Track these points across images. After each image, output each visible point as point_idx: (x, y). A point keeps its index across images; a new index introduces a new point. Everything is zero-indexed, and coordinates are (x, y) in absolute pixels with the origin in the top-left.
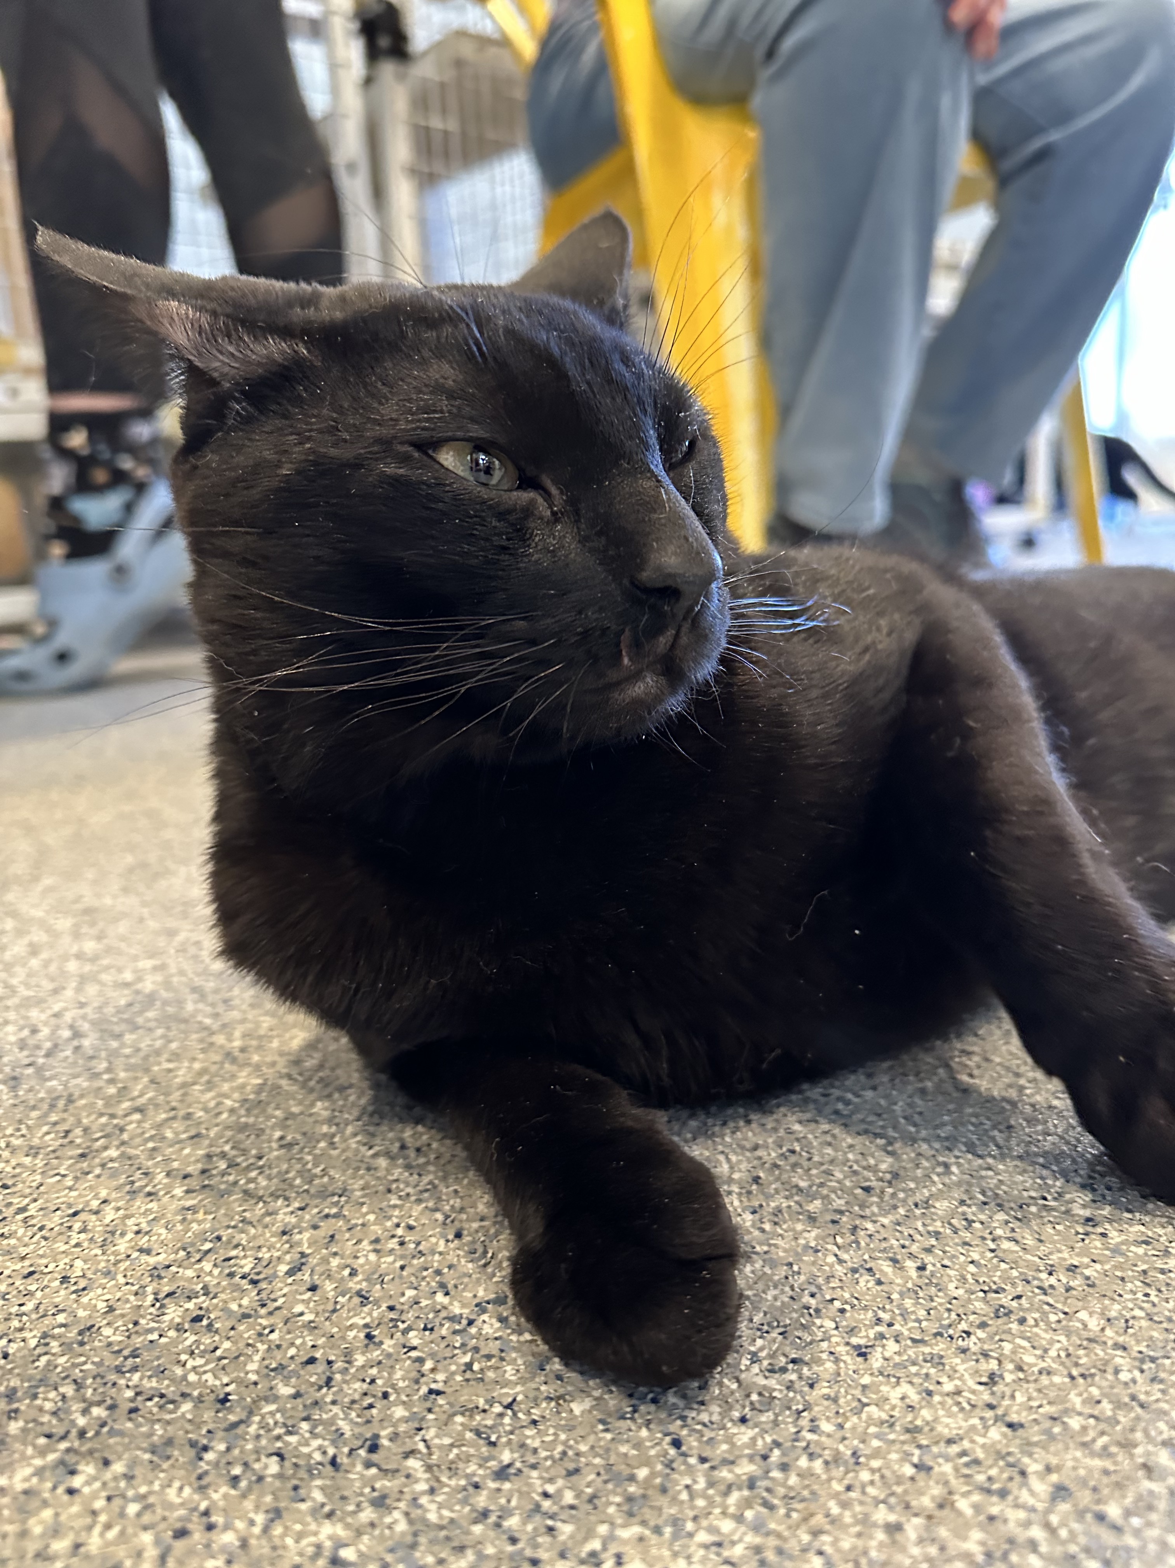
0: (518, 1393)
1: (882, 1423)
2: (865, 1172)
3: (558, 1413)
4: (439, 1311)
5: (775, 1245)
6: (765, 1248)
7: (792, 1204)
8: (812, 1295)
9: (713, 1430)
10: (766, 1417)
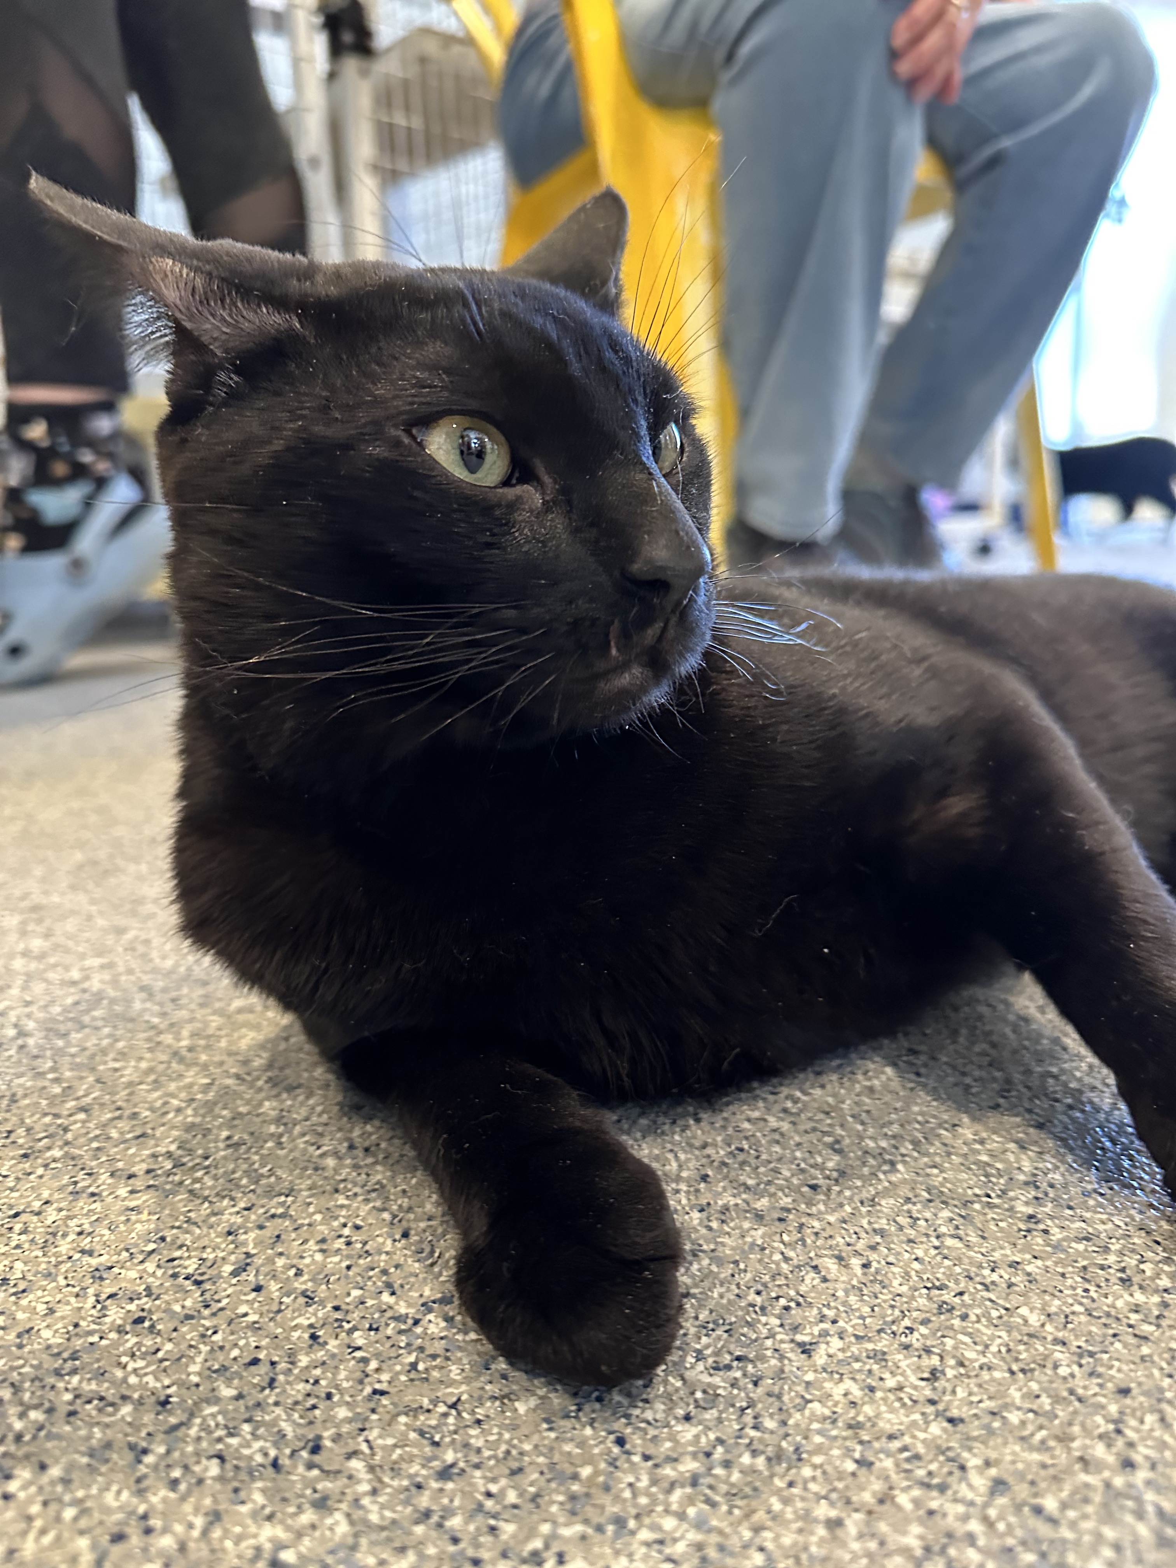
0: (462, 1393)
1: (825, 1418)
2: (812, 1170)
3: (503, 1412)
4: (385, 1311)
5: (721, 1243)
6: (712, 1247)
7: (740, 1202)
8: (758, 1293)
9: (657, 1428)
10: (710, 1415)
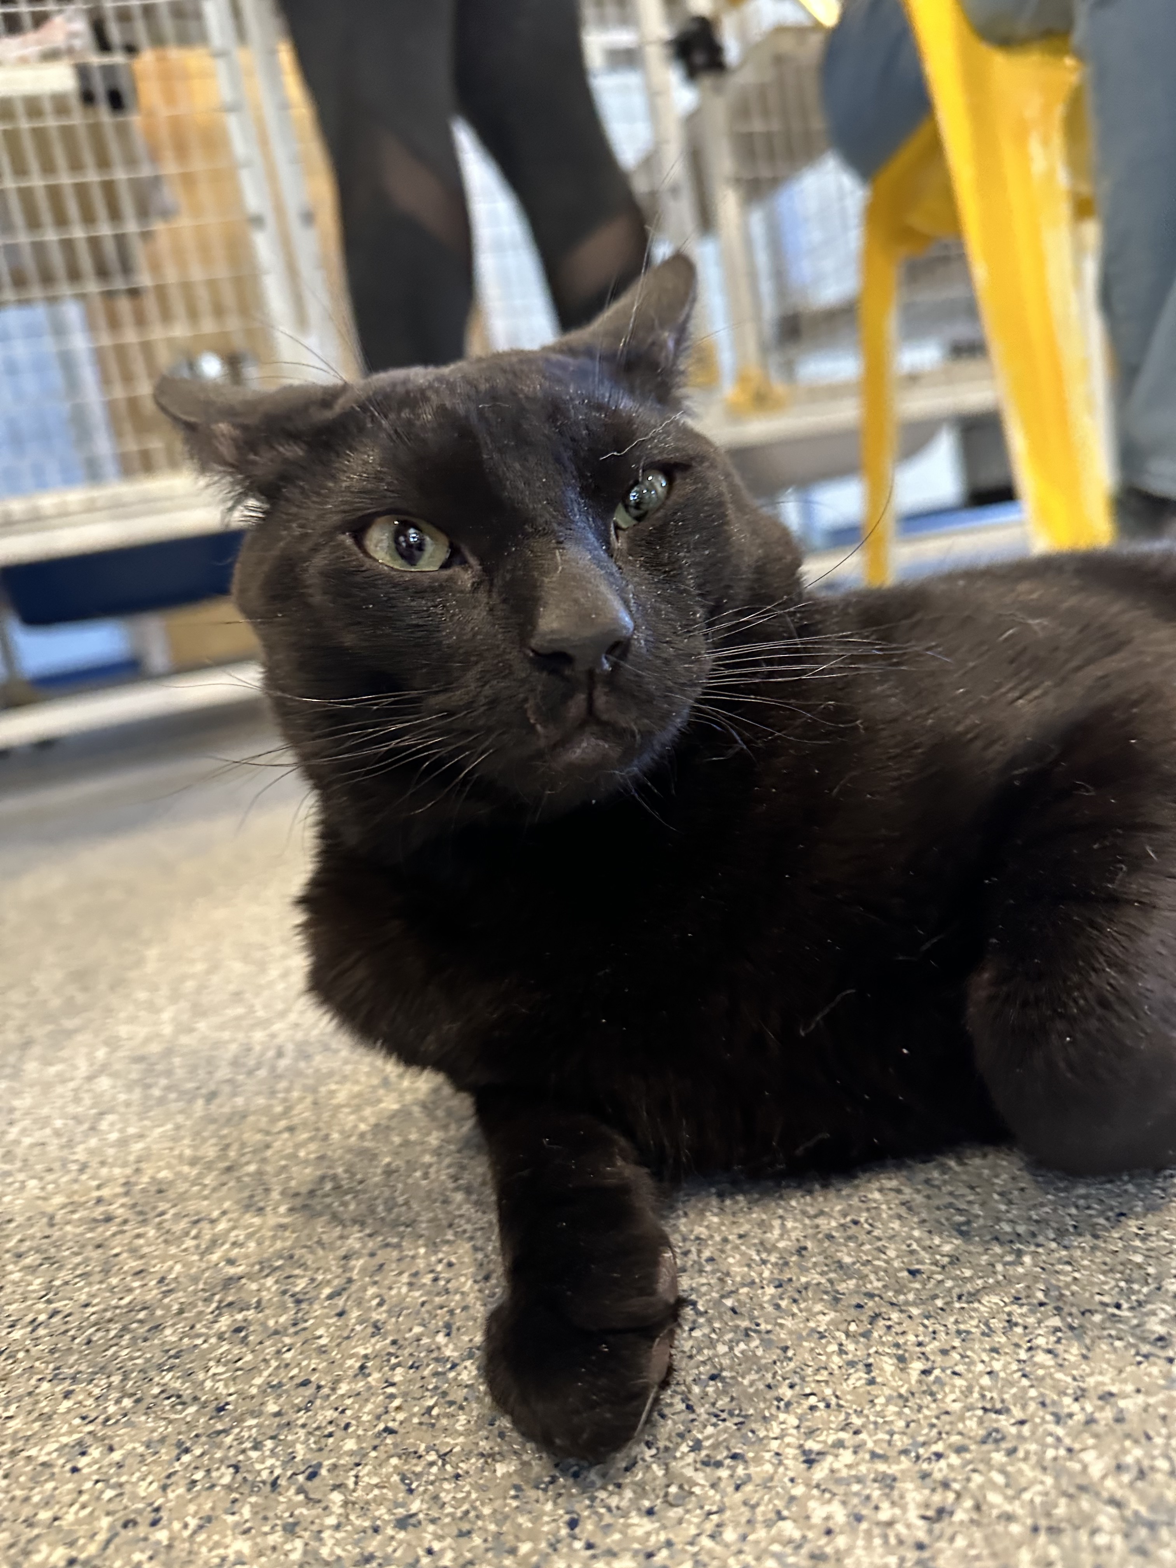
0: (457, 1444)
1: (790, 1541)
2: (922, 1253)
3: (483, 1471)
4: (432, 1351)
5: (781, 1326)
6: (769, 1327)
7: (823, 1281)
8: (792, 1386)
9: (615, 1516)
10: (674, 1513)
